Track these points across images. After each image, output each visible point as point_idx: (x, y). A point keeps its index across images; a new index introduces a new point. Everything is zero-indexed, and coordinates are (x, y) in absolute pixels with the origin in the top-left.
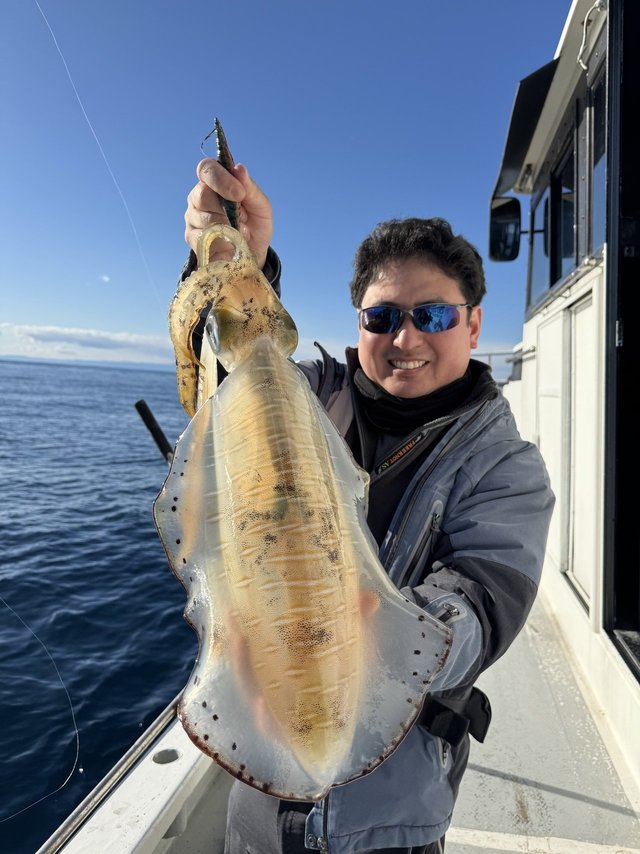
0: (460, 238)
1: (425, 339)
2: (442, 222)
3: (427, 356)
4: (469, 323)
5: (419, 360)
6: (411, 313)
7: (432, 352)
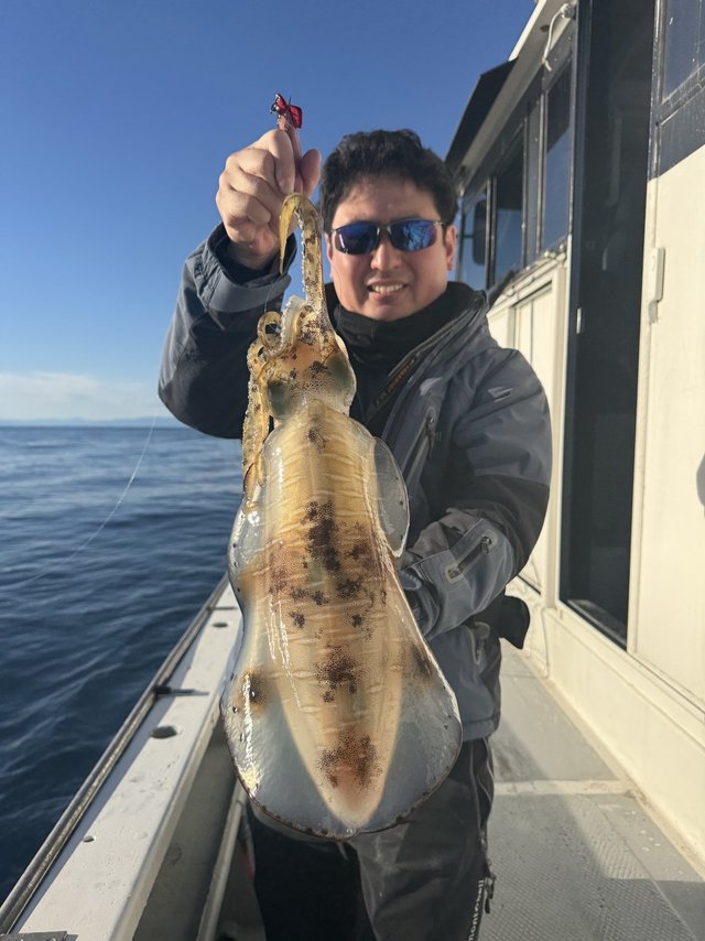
0: (429, 150)
1: (403, 259)
2: (411, 133)
3: (405, 279)
4: (445, 243)
5: (399, 283)
6: (389, 229)
7: (410, 273)
